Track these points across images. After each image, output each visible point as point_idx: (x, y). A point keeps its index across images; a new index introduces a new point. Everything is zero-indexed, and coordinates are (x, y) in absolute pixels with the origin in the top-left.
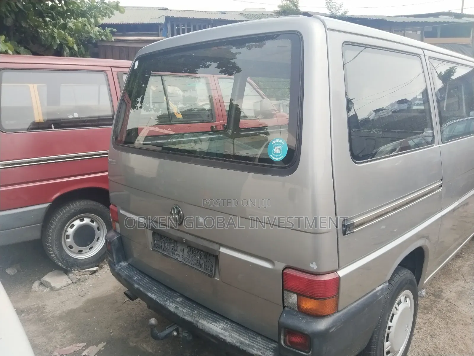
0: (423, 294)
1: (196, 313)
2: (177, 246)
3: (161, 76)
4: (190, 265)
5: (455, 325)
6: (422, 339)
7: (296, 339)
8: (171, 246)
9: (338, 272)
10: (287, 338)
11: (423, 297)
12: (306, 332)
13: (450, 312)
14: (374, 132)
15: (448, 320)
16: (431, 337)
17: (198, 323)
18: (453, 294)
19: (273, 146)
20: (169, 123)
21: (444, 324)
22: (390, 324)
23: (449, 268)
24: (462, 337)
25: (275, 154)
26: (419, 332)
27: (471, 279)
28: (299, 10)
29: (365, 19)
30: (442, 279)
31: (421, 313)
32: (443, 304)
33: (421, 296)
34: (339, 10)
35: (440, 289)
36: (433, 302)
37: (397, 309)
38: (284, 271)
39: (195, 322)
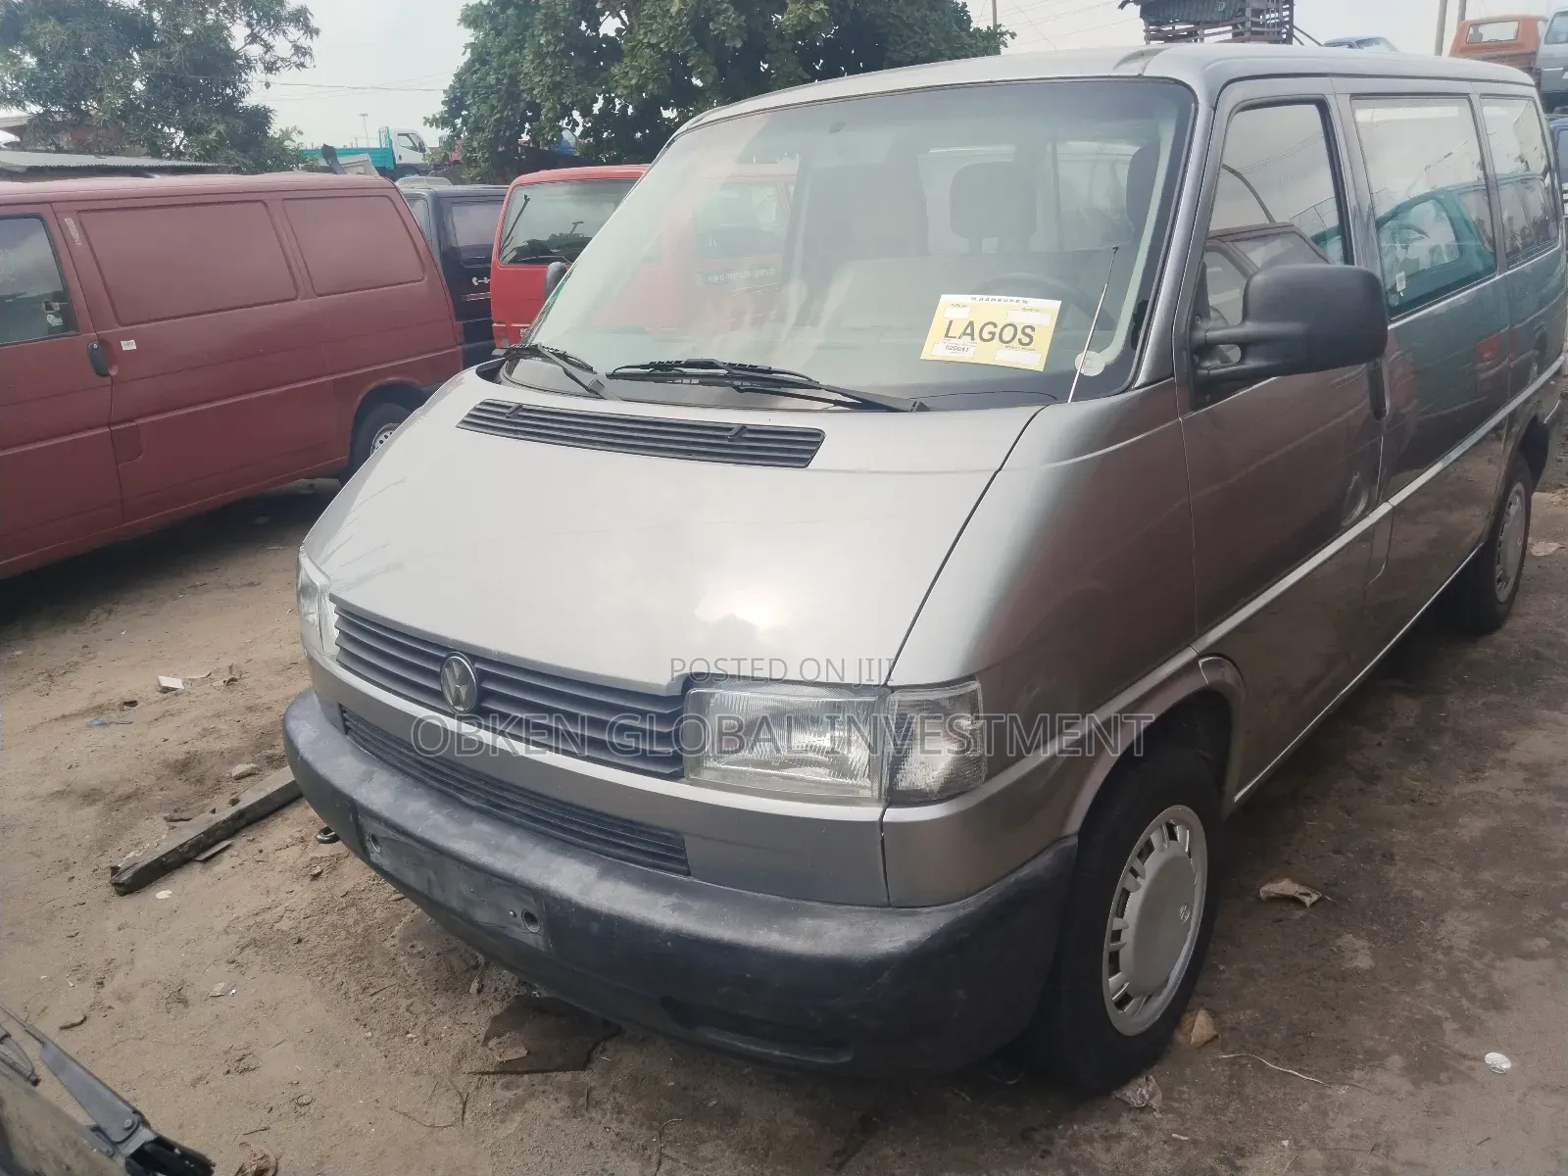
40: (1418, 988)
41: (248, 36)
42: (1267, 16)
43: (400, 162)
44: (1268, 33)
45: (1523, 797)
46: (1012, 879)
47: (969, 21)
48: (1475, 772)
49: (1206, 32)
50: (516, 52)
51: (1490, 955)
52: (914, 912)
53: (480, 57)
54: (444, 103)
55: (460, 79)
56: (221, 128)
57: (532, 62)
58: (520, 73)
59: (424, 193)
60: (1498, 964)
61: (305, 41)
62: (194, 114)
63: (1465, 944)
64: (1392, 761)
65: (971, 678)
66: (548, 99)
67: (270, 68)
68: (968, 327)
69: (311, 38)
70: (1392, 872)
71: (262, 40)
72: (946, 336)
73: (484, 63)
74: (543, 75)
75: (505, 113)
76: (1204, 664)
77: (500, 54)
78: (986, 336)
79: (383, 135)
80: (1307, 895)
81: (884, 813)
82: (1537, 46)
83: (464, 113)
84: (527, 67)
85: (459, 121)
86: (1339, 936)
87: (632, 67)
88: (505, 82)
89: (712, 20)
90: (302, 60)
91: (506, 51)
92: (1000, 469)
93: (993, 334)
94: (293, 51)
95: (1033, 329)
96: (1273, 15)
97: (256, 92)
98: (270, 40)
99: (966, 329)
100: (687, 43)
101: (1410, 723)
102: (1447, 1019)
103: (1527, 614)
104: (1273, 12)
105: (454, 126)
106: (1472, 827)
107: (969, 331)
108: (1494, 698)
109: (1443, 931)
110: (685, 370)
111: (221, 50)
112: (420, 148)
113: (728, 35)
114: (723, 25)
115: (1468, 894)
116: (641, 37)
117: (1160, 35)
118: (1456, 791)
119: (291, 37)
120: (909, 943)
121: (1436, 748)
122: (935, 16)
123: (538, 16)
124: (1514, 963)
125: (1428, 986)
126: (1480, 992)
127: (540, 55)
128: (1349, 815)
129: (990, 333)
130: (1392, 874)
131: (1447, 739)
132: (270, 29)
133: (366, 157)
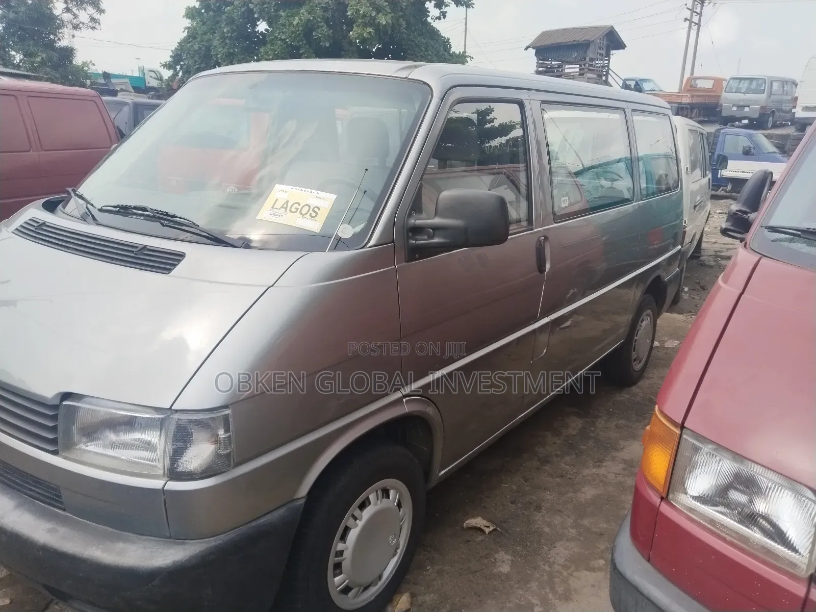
40: (529, 586)
41: (65, 8)
42: (597, 62)
43: (148, 85)
44: (597, 70)
45: (620, 478)
46: (254, 524)
47: (450, 47)
48: (599, 462)
49: (567, 66)
50: (210, 35)
51: (573, 568)
52: (183, 542)
53: (192, 35)
54: (171, 56)
55: (181, 45)
56: (44, 55)
57: (219, 40)
58: (212, 46)
59: (129, 101)
60: (575, 574)
61: (96, 16)
62: (29, 46)
63: (561, 561)
64: (559, 453)
65: (226, 407)
66: (225, 61)
67: (76, 27)
68: (285, 203)
69: (100, 14)
70: (538, 517)
71: (73, 12)
72: (272, 207)
73: (195, 38)
74: (223, 48)
75: (202, 65)
76: (406, 401)
77: (202, 34)
78: (293, 210)
79: (141, 70)
80: (488, 527)
81: (166, 483)
82: (722, 92)
83: (182, 63)
84: (216, 43)
85: (178, 67)
86: (497, 553)
87: (271, 50)
88: (203, 49)
89: (315, 31)
90: (94, 25)
91: (205, 34)
92: (272, 286)
93: (297, 209)
94: (89, 20)
95: (319, 209)
96: (600, 62)
97: (65, 39)
98: (77, 12)
99: (284, 204)
100: (301, 40)
101: (574, 433)
102: (537, 605)
103: (652, 378)
104: (600, 60)
105: (175, 70)
106: (589, 493)
107: (285, 205)
108: (622, 422)
109: (553, 552)
110: (135, 211)
111: (47, 13)
112: (160, 79)
113: (322, 39)
114: (320, 34)
115: (573, 532)
116: (277, 35)
117: (544, 65)
118: (586, 472)
119: (90, 13)
120: (174, 562)
121: (583, 447)
122: (432, 43)
123: (224, 17)
124: (584, 574)
125: (534, 585)
126: (560, 590)
127: (223, 38)
128: (526, 482)
129: (295, 208)
130: (538, 518)
131: (591, 443)
132: (78, 6)
133: (127, 80)
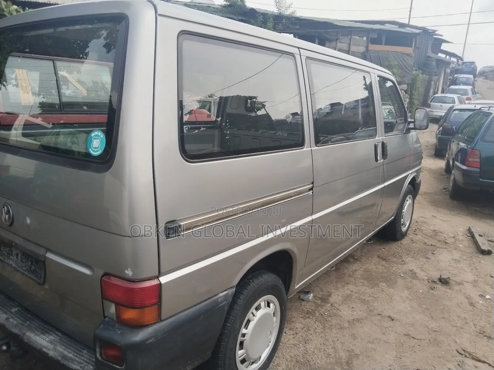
0: (310, 298)
1: (27, 324)
2: (12, 250)
3: (53, 61)
4: (22, 271)
5: (331, 330)
6: (295, 345)
7: (112, 353)
8: (7, 249)
9: (161, 279)
10: (103, 351)
11: (309, 301)
12: (119, 344)
13: (330, 316)
14: (279, 134)
15: (326, 325)
16: (305, 342)
17: (25, 336)
18: (340, 298)
19: (93, 139)
20: (60, 112)
21: (322, 328)
22: (244, 331)
23: (344, 272)
24: (334, 342)
25: (94, 148)
26: (294, 337)
27: (361, 282)
28: (245, 5)
29: (312, 20)
30: (334, 283)
31: (302, 318)
32: (327, 308)
33: (308, 300)
34: (287, 9)
35: (330, 293)
36: (318, 306)
37: (254, 315)
38: (103, 278)
39: (21, 335)
